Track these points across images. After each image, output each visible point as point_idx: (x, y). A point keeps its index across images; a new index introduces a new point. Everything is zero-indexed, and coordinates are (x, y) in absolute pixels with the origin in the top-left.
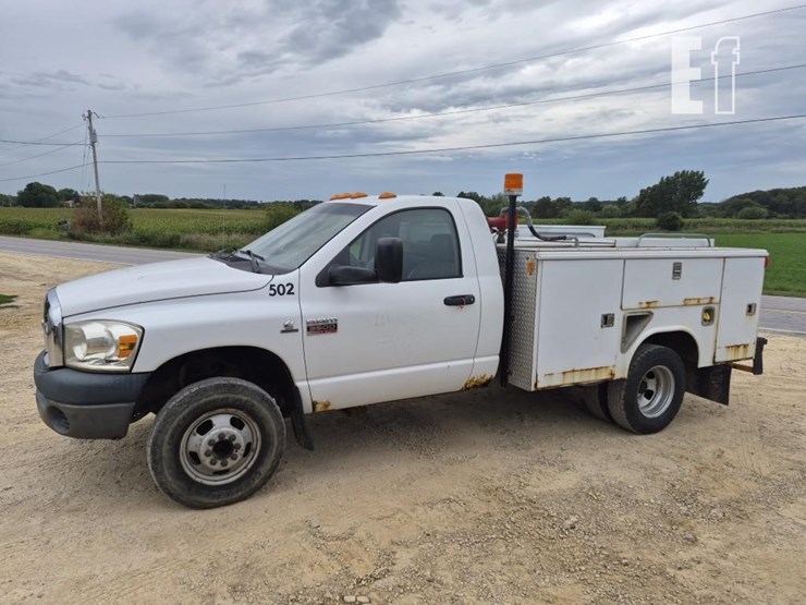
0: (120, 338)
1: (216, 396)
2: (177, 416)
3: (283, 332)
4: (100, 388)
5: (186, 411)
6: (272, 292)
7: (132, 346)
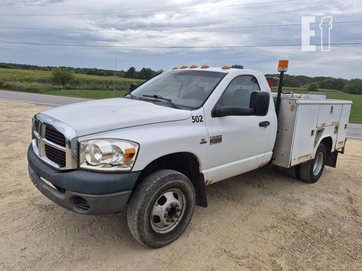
0: (126, 150)
1: (170, 182)
2: (152, 195)
3: (201, 143)
4: (114, 183)
5: (157, 192)
6: (193, 121)
7: (131, 155)
